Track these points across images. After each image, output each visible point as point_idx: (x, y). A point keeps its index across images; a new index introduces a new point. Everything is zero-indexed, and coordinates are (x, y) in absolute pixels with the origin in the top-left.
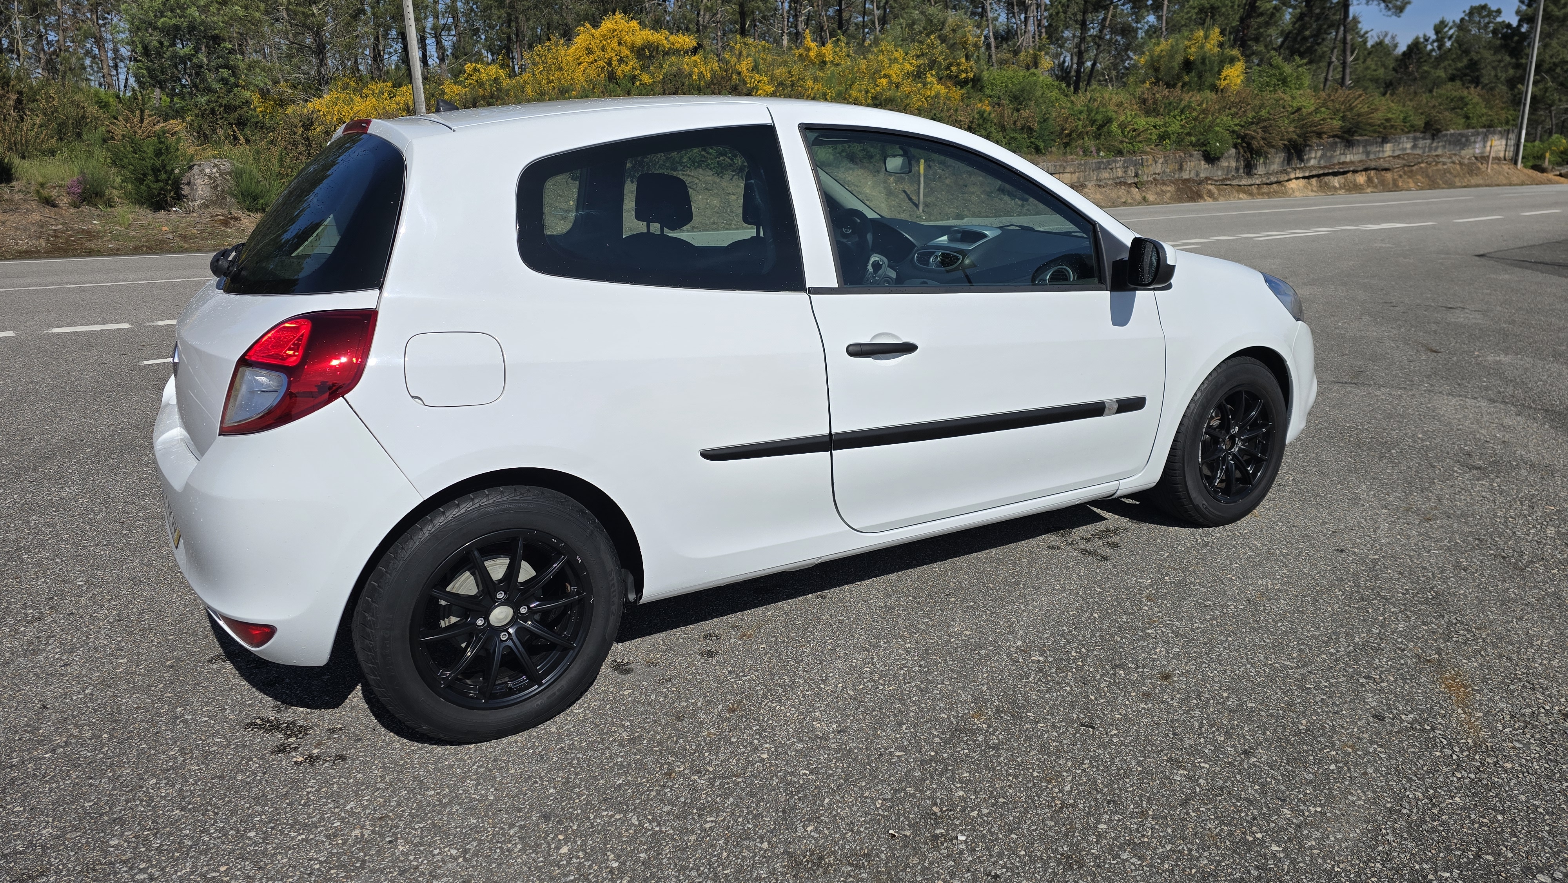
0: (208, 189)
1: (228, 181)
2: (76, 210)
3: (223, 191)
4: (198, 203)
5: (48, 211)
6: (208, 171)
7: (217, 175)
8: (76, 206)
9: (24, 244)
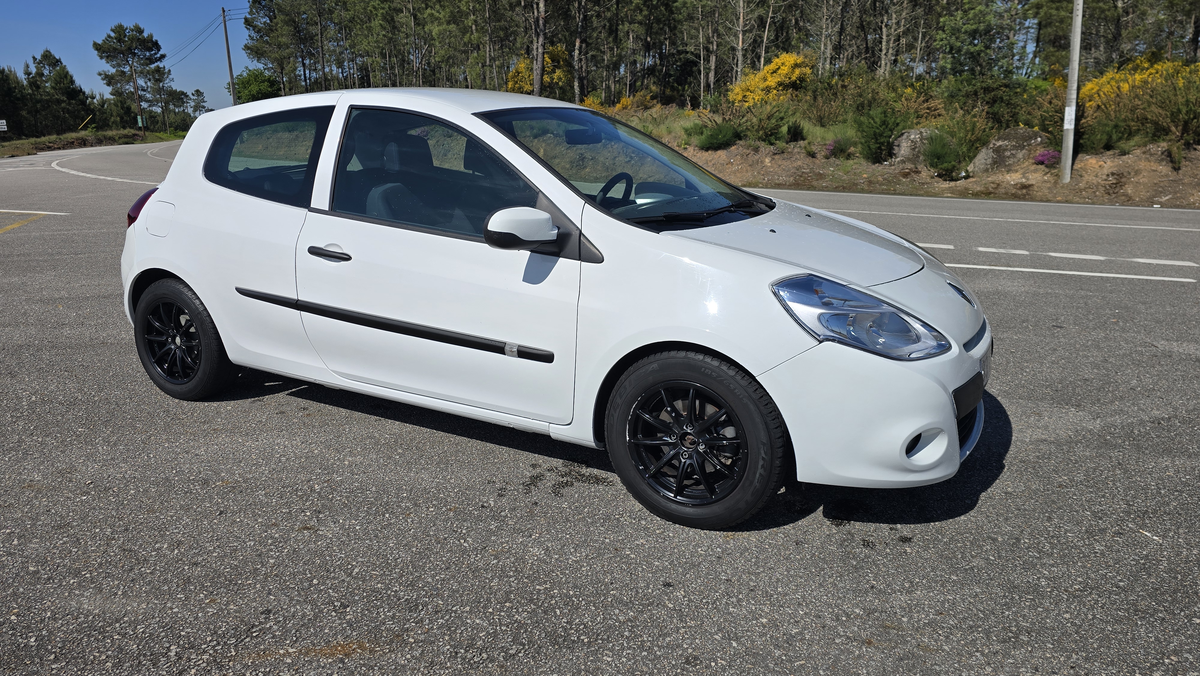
0: (909, 150)
1: (924, 144)
2: (826, 160)
3: (919, 152)
4: (898, 159)
5: (809, 160)
6: (912, 137)
7: (918, 140)
8: (827, 158)
9: (782, 179)
